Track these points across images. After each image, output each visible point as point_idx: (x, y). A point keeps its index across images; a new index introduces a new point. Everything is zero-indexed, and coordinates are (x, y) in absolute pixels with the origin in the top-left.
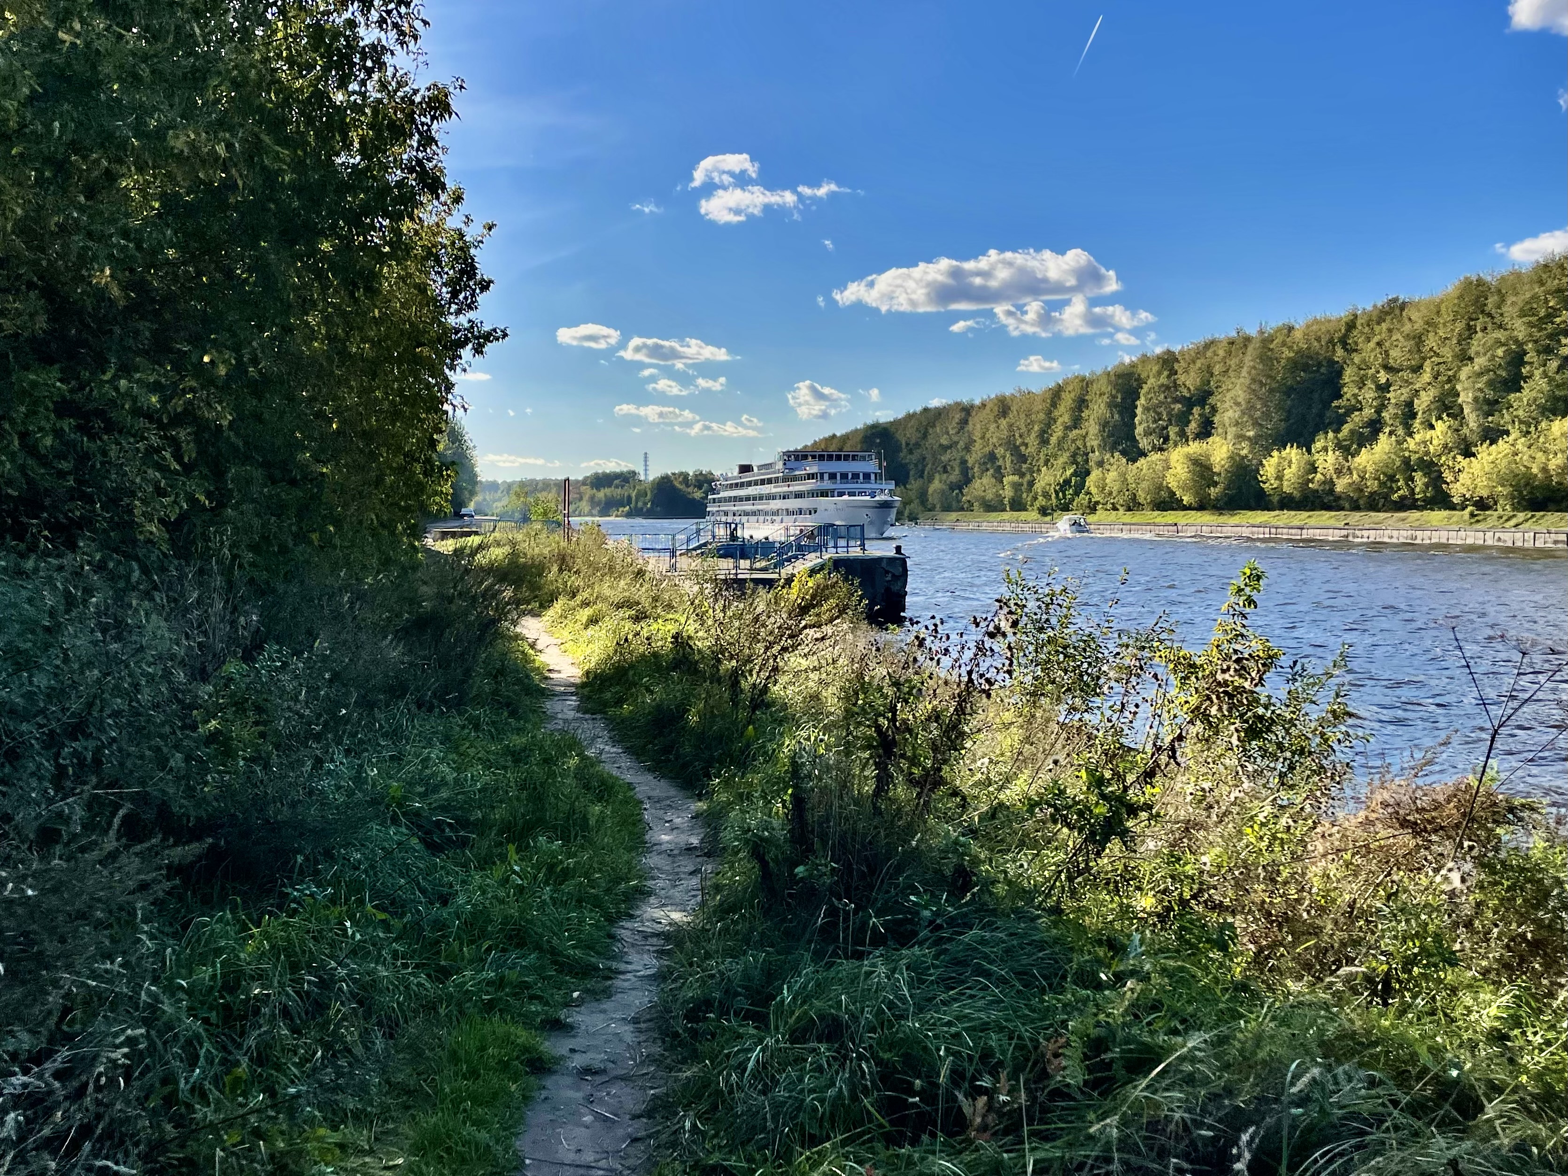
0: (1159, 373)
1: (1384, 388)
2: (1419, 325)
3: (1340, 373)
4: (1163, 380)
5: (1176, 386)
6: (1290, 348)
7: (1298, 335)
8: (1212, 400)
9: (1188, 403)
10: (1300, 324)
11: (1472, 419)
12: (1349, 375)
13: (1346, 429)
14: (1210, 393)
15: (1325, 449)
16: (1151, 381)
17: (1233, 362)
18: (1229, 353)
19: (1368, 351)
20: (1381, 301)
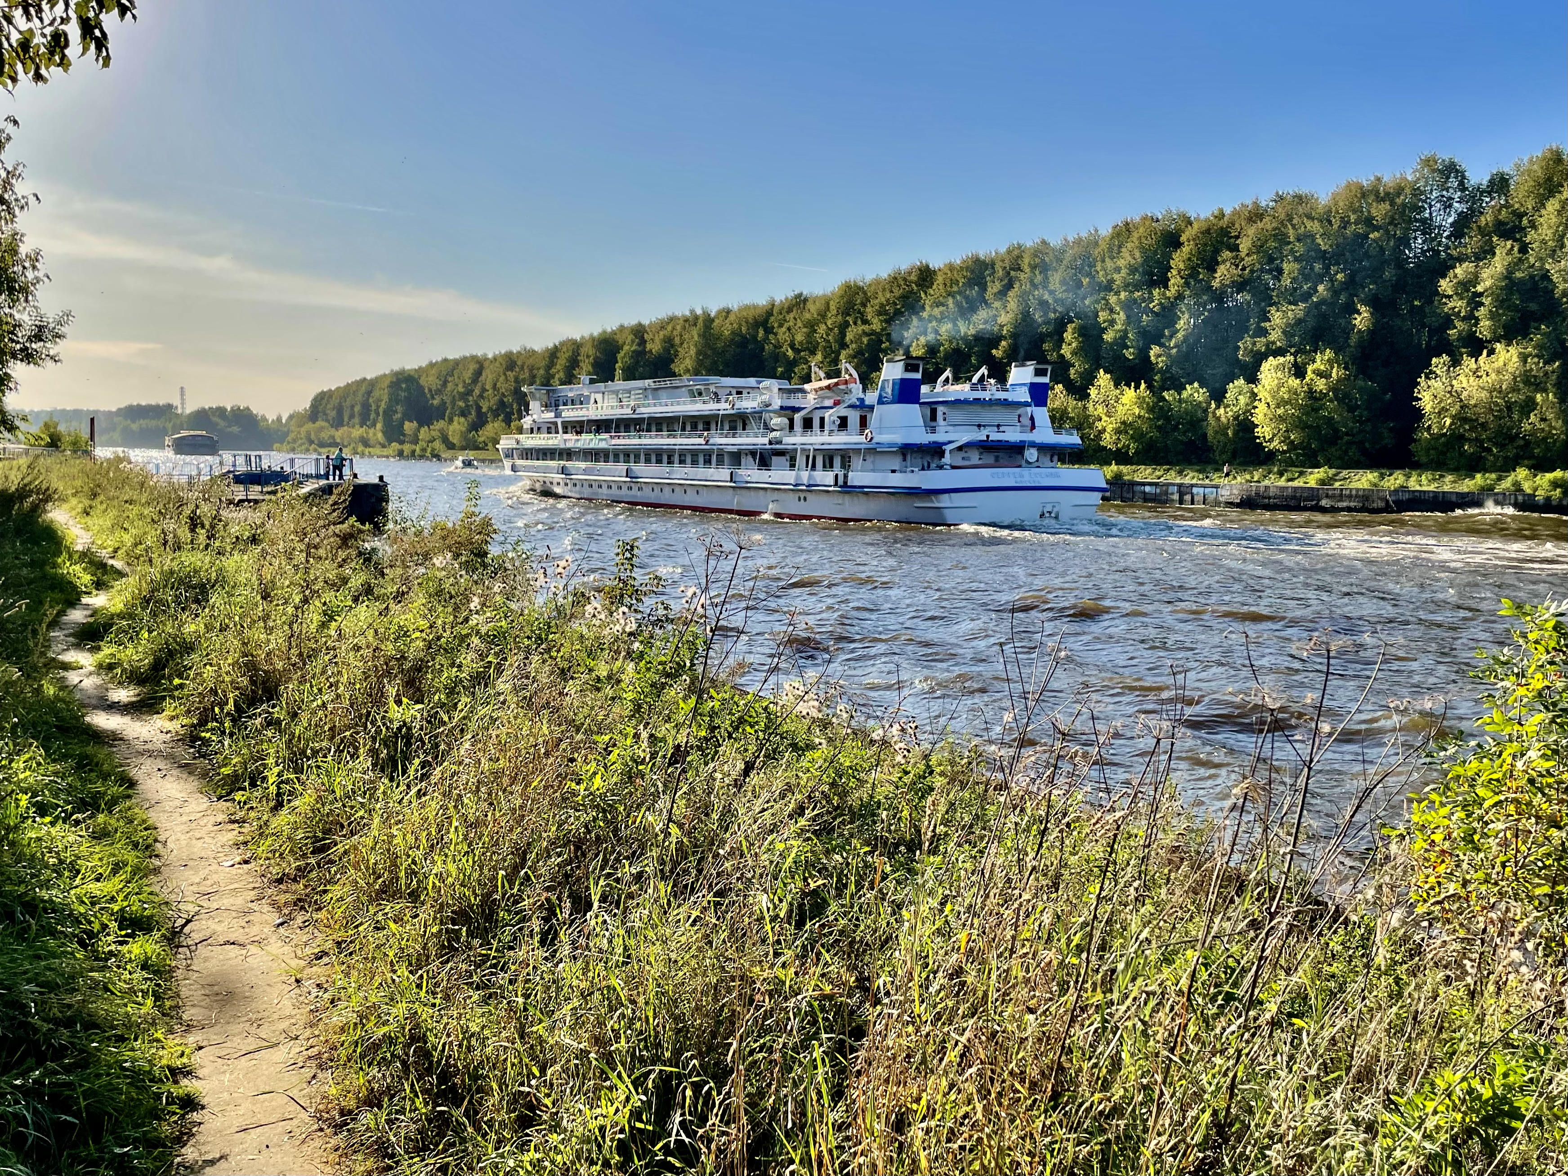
0: (632, 341)
2: (814, 318)
4: (635, 347)
5: (645, 352)
17: (686, 336)
19: (782, 334)
20: (790, 295)
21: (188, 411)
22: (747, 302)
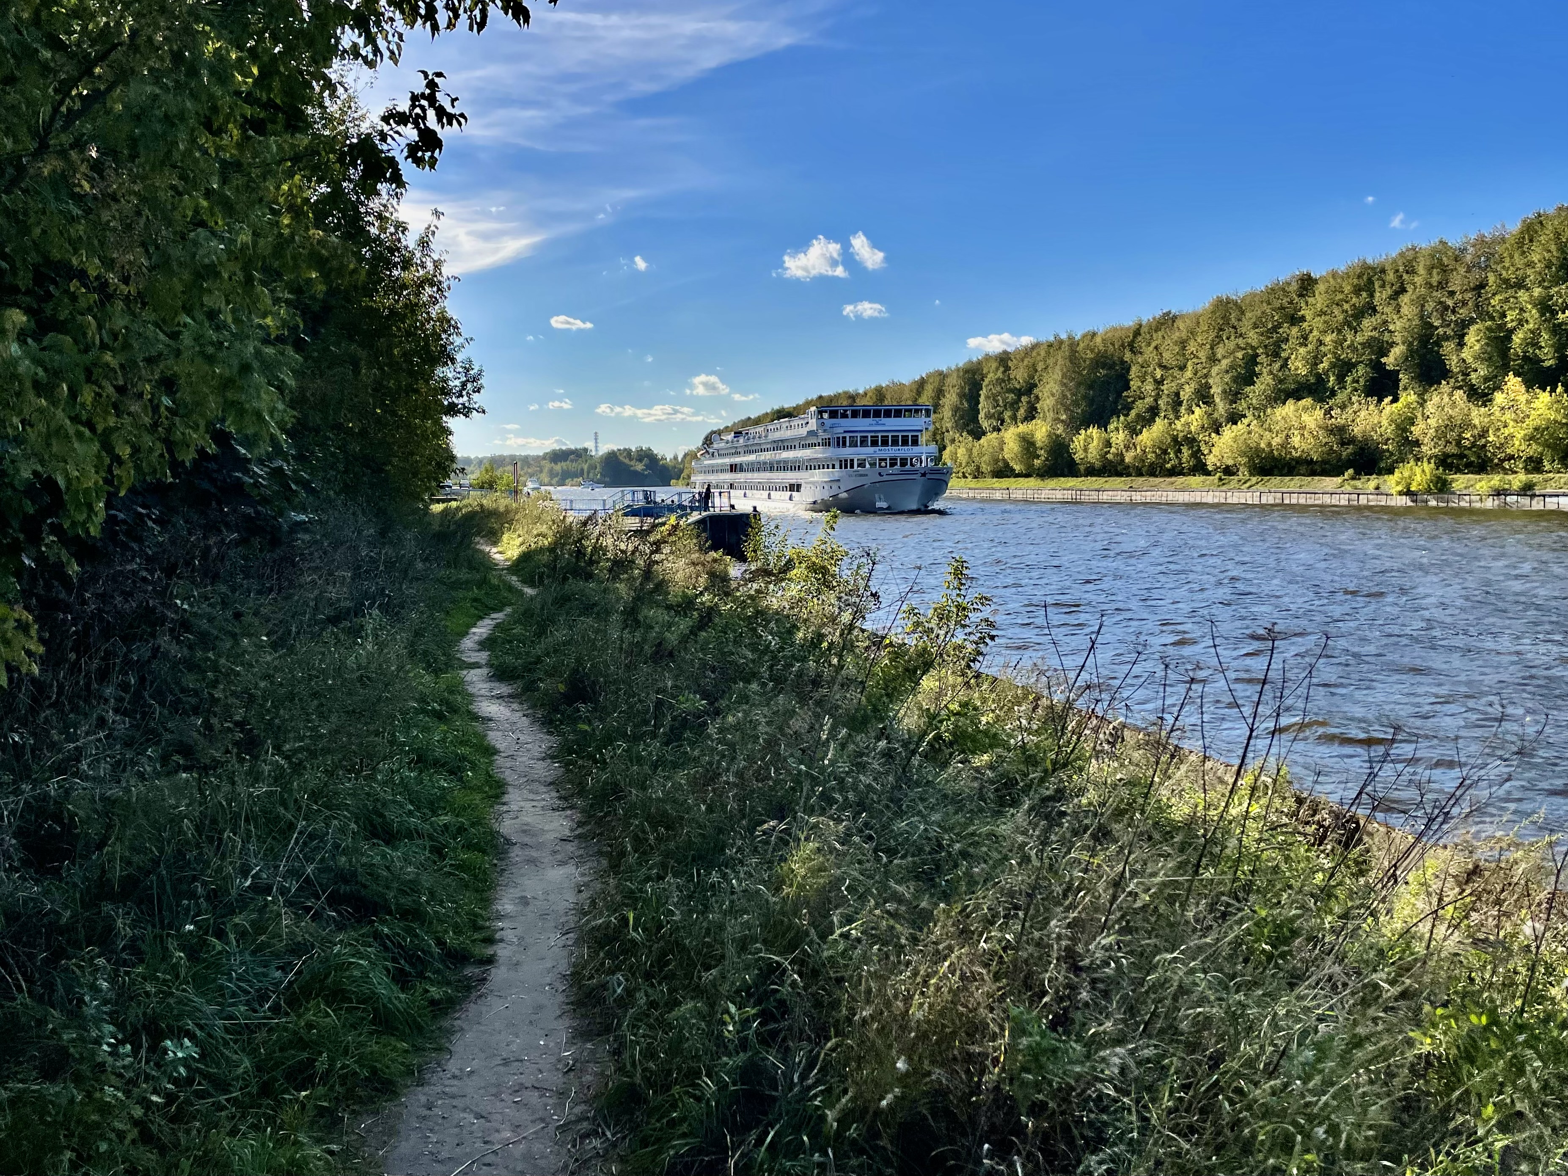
0: (997, 369)
1: (1159, 383)
2: (1184, 335)
3: (1128, 369)
4: (999, 374)
5: (1009, 379)
6: (1092, 351)
7: (1098, 340)
8: (1035, 391)
9: (1019, 393)
10: (1101, 331)
11: (1221, 407)
12: (1134, 371)
13: (1133, 413)
14: (1036, 386)
15: (1117, 429)
16: (991, 375)
17: (1051, 361)
18: (1048, 353)
19: (1149, 353)
20: (1158, 314)
21: (600, 453)
22: (1115, 323)
